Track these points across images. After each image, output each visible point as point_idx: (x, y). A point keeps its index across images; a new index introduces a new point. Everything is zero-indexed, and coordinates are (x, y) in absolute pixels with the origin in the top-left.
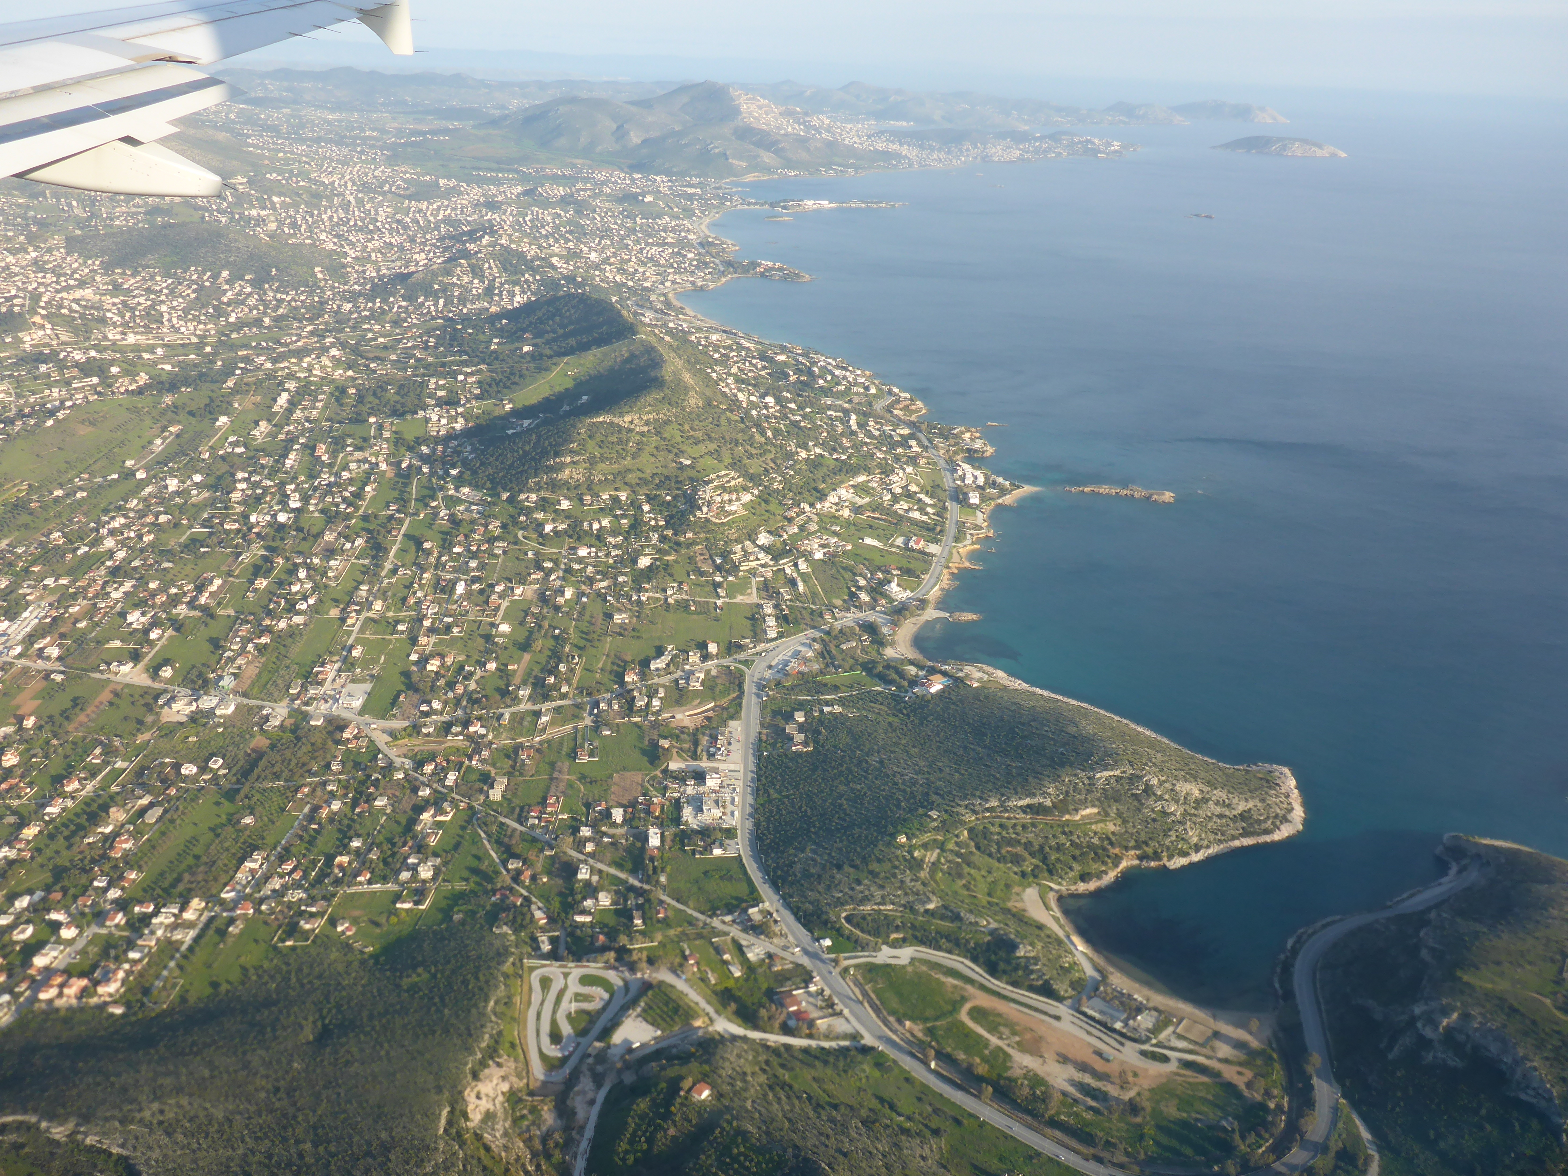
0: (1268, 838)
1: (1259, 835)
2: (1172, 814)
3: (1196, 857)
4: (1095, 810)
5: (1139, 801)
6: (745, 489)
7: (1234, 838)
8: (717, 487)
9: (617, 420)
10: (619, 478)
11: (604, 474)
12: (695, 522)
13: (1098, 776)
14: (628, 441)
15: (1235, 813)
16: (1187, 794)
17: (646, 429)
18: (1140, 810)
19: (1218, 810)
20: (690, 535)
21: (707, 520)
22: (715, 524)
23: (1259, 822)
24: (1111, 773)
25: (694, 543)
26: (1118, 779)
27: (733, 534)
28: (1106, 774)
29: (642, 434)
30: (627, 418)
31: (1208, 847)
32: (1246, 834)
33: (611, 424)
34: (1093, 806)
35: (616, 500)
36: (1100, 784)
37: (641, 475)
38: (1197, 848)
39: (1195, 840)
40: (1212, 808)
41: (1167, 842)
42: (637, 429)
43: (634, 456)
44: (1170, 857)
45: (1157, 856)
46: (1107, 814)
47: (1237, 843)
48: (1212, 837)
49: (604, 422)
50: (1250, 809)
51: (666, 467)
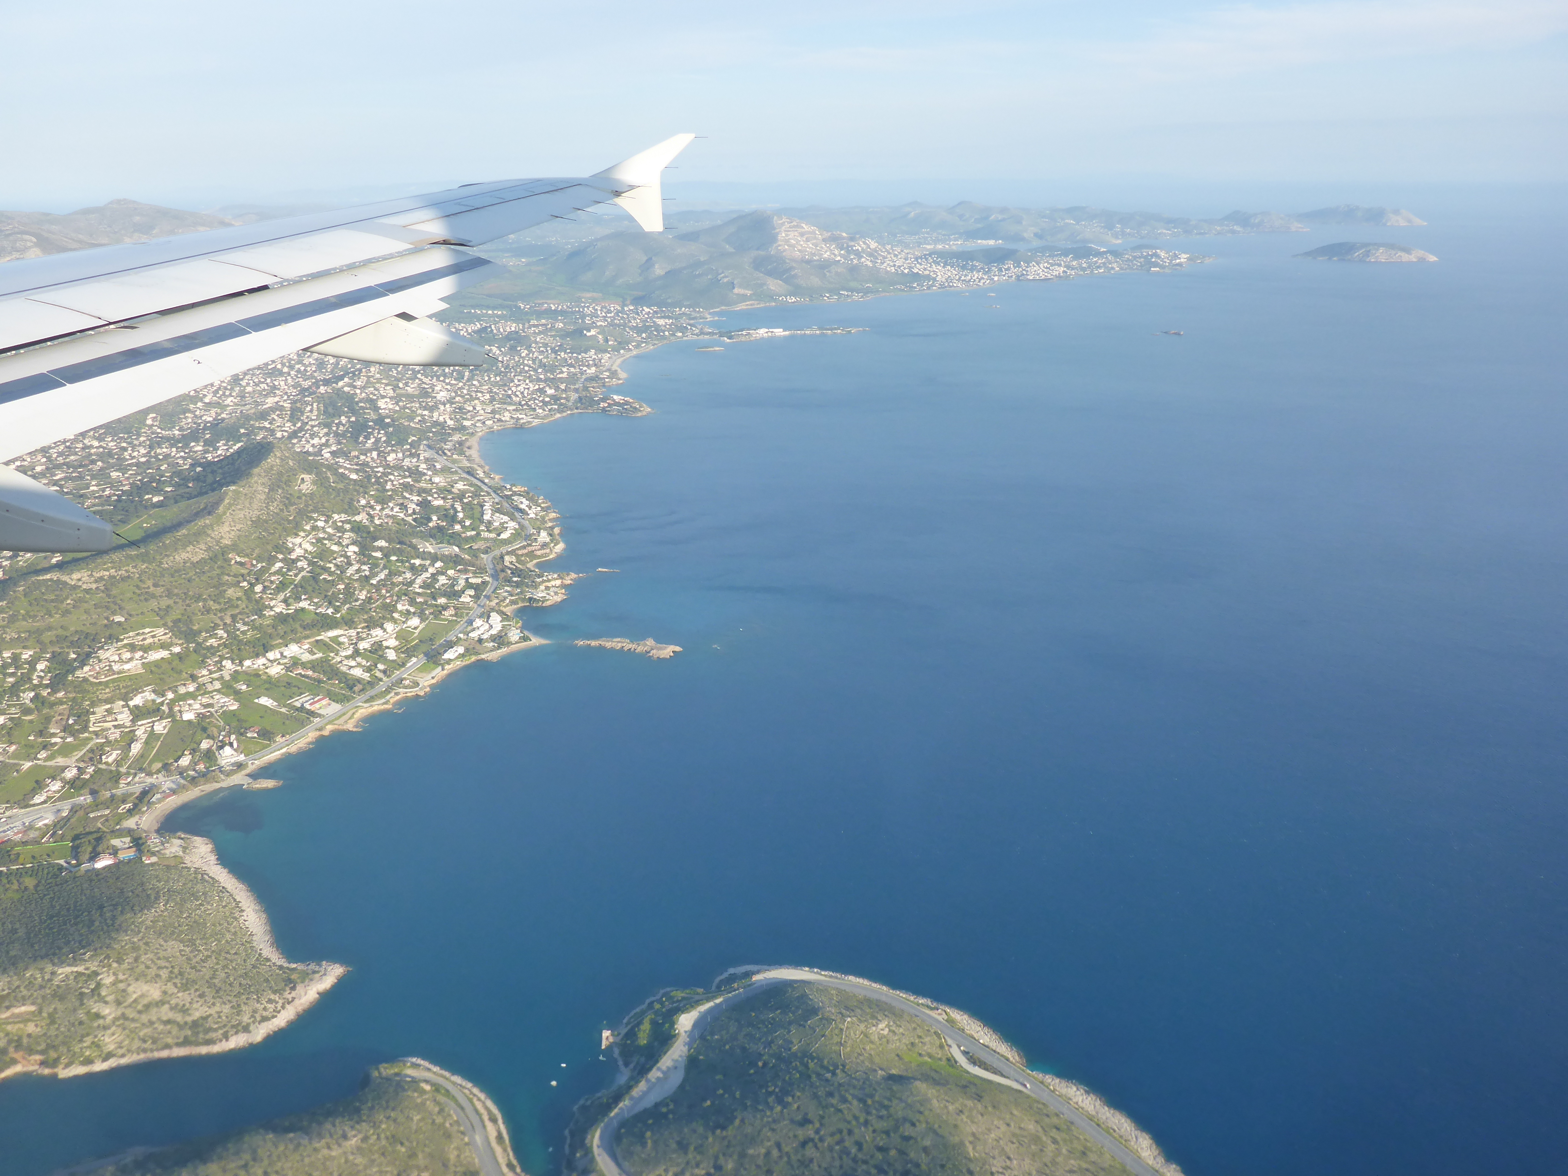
0: (204, 1050)
1: (197, 1044)
2: (104, 1018)
3: (99, 1066)
4: (33, 1008)
5: (81, 1000)
6: (164, 646)
7: (167, 1046)
8: (125, 646)
9: (65, 578)
10: (36, 637)
11: (19, 633)
12: (72, 681)
13: (60, 971)
14: (67, 598)
15: (189, 1019)
16: (142, 996)
17: (94, 586)
18: (75, 1010)
19: (171, 1015)
20: (61, 694)
21: (85, 680)
22: (92, 684)
23: (210, 1030)
24: (75, 969)
25: (61, 702)
26: (79, 974)
27: (106, 693)
28: (68, 969)
29: (87, 591)
30: (76, 576)
31: (123, 1056)
32: (186, 1042)
33: (58, 580)
34: (33, 1004)
35: (16, 658)
36: (56, 982)
37: (60, 632)
38: (108, 1056)
39: (111, 1047)
40: (165, 1012)
41: (77, 1049)
42: (84, 587)
43: (66, 612)
44: (67, 1066)
45: (55, 1063)
46: (40, 1011)
47: (164, 1054)
48: (137, 1044)
49: (51, 580)
50: (210, 1015)
51: (94, 624)
